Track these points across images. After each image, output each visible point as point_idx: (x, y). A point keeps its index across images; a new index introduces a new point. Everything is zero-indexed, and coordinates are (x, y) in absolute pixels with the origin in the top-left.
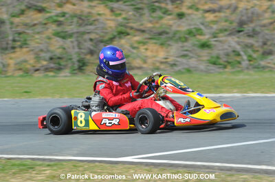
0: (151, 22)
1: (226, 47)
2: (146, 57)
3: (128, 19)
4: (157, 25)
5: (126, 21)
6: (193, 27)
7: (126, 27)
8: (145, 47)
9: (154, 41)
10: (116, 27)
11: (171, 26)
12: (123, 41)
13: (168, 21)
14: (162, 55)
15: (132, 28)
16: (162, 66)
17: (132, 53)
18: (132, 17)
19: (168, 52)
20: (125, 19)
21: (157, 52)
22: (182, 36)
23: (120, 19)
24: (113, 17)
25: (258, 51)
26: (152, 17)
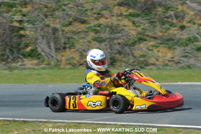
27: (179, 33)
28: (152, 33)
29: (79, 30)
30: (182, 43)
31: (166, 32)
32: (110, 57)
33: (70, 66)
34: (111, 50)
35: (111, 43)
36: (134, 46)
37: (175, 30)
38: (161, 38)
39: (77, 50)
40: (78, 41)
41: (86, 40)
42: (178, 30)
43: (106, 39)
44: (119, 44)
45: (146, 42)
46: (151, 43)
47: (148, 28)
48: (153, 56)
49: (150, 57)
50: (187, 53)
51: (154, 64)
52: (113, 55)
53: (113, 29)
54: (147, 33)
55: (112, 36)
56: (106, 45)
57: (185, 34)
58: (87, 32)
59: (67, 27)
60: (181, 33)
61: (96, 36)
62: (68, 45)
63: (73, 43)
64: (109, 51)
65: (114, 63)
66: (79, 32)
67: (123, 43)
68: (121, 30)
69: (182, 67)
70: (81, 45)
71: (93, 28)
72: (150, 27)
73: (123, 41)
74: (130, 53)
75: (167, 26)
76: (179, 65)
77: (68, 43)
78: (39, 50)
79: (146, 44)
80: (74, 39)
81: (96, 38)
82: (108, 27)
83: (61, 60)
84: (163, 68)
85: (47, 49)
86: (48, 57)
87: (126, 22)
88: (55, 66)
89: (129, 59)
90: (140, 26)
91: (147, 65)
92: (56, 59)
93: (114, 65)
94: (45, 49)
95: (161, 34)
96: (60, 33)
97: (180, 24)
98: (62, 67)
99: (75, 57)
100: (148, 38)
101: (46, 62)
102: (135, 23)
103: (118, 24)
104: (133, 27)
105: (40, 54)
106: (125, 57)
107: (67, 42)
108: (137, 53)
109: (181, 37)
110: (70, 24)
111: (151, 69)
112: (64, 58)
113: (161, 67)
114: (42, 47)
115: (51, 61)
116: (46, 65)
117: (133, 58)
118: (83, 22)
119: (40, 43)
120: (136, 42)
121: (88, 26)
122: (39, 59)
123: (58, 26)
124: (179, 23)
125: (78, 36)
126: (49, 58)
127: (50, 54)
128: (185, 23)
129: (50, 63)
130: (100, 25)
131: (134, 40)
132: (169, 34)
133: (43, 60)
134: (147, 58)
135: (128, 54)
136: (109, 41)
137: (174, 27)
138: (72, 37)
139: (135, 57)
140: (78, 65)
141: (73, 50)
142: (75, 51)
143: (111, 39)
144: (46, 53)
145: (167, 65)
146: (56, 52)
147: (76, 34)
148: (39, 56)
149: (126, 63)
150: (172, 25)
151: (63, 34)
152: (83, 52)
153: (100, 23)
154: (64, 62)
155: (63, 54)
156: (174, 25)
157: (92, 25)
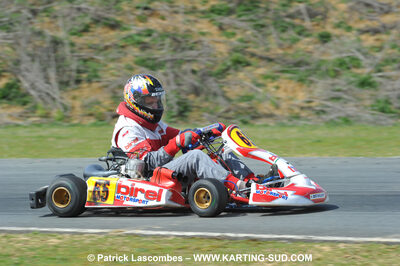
27: (317, 49)
28: (262, 48)
29: (108, 44)
30: (327, 71)
31: (290, 47)
32: (176, 100)
33: (92, 120)
34: (179, 85)
35: (176, 70)
36: (224, 77)
37: (309, 43)
38: (282, 60)
39: (106, 86)
40: (106, 66)
41: (122, 65)
42: (316, 43)
43: (166, 61)
44: (194, 72)
45: (249, 68)
46: (261, 71)
47: (252, 38)
48: (267, 99)
49: (260, 101)
50: (339, 90)
51: (270, 116)
52: (183, 96)
53: (179, 42)
54: (251, 50)
55: (179, 56)
56: (165, 74)
57: (332, 51)
58: (123, 47)
59: (81, 36)
60: (322, 49)
61: (144, 55)
62: (84, 76)
63: (95, 71)
64: (174, 87)
65: (187, 114)
66: (106, 48)
67: (201, 70)
68: (196, 43)
69: (332, 120)
70: (113, 75)
71: (137, 38)
72: (256, 37)
73: (202, 67)
74: (219, 92)
75: (292, 34)
76: (324, 116)
77: (84, 72)
78: (25, 85)
79: (249, 72)
80: (98, 62)
81: (143, 61)
82: (168, 36)
83: (73, 108)
84: (290, 123)
85: (41, 84)
86: (43, 99)
87: (204, 25)
88: (60, 120)
89: (217, 104)
90: (234, 34)
91: (256, 117)
92: (62, 104)
93: (186, 117)
94: (37, 84)
95: (280, 52)
96: (67, 50)
97: (319, 30)
98: (75, 122)
99: (101, 100)
100: (253, 60)
101: (40, 112)
102: (224, 27)
103: (189, 31)
104: (220, 36)
105: (26, 94)
106: (206, 100)
107: (82, 68)
108: (234, 92)
109: (324, 58)
110: (86, 30)
111: (266, 126)
112: (77, 103)
113: (285, 121)
114: (32, 78)
115: (51, 109)
116: (42, 117)
117: (225, 102)
118: (114, 26)
119: (27, 70)
120: (228, 69)
121: (125, 34)
122: (25, 104)
123: (61, 34)
124: (316, 27)
125: (105, 55)
126: (46, 103)
127: (48, 94)
128: (329, 29)
129: (48, 114)
130: (149, 33)
131: (224, 64)
132: (297, 51)
133: (35, 108)
134: (254, 101)
135: (215, 95)
136: (172, 67)
137: (307, 36)
138: (92, 59)
139: (229, 100)
140: (109, 118)
141: (95, 85)
142: (101, 88)
143: (176, 63)
144: (40, 91)
145: (298, 117)
146: (60, 89)
147: (101, 50)
148: (25, 99)
149: (211, 113)
150: (302, 32)
151: (72, 52)
152: (117, 90)
153: (151, 28)
154: (78, 111)
155: (76, 93)
156: (307, 33)
157: (133, 32)
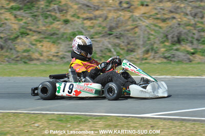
0: (44, 25)
1: (101, 45)
2: (43, 51)
3: (28, 24)
4: (49, 28)
5: (26, 25)
6: (76, 30)
7: (27, 29)
8: (41, 44)
9: (48, 40)
10: (19, 29)
11: (59, 29)
12: (24, 40)
13: (57, 25)
14: (54, 50)
15: (30, 30)
16: (54, 59)
17: (32, 48)
18: (31, 22)
19: (58, 48)
20: (25, 23)
21: (50, 48)
22: (68, 36)
23: (22, 23)
24: (17, 22)
25: (123, 49)
26: (45, 22)
